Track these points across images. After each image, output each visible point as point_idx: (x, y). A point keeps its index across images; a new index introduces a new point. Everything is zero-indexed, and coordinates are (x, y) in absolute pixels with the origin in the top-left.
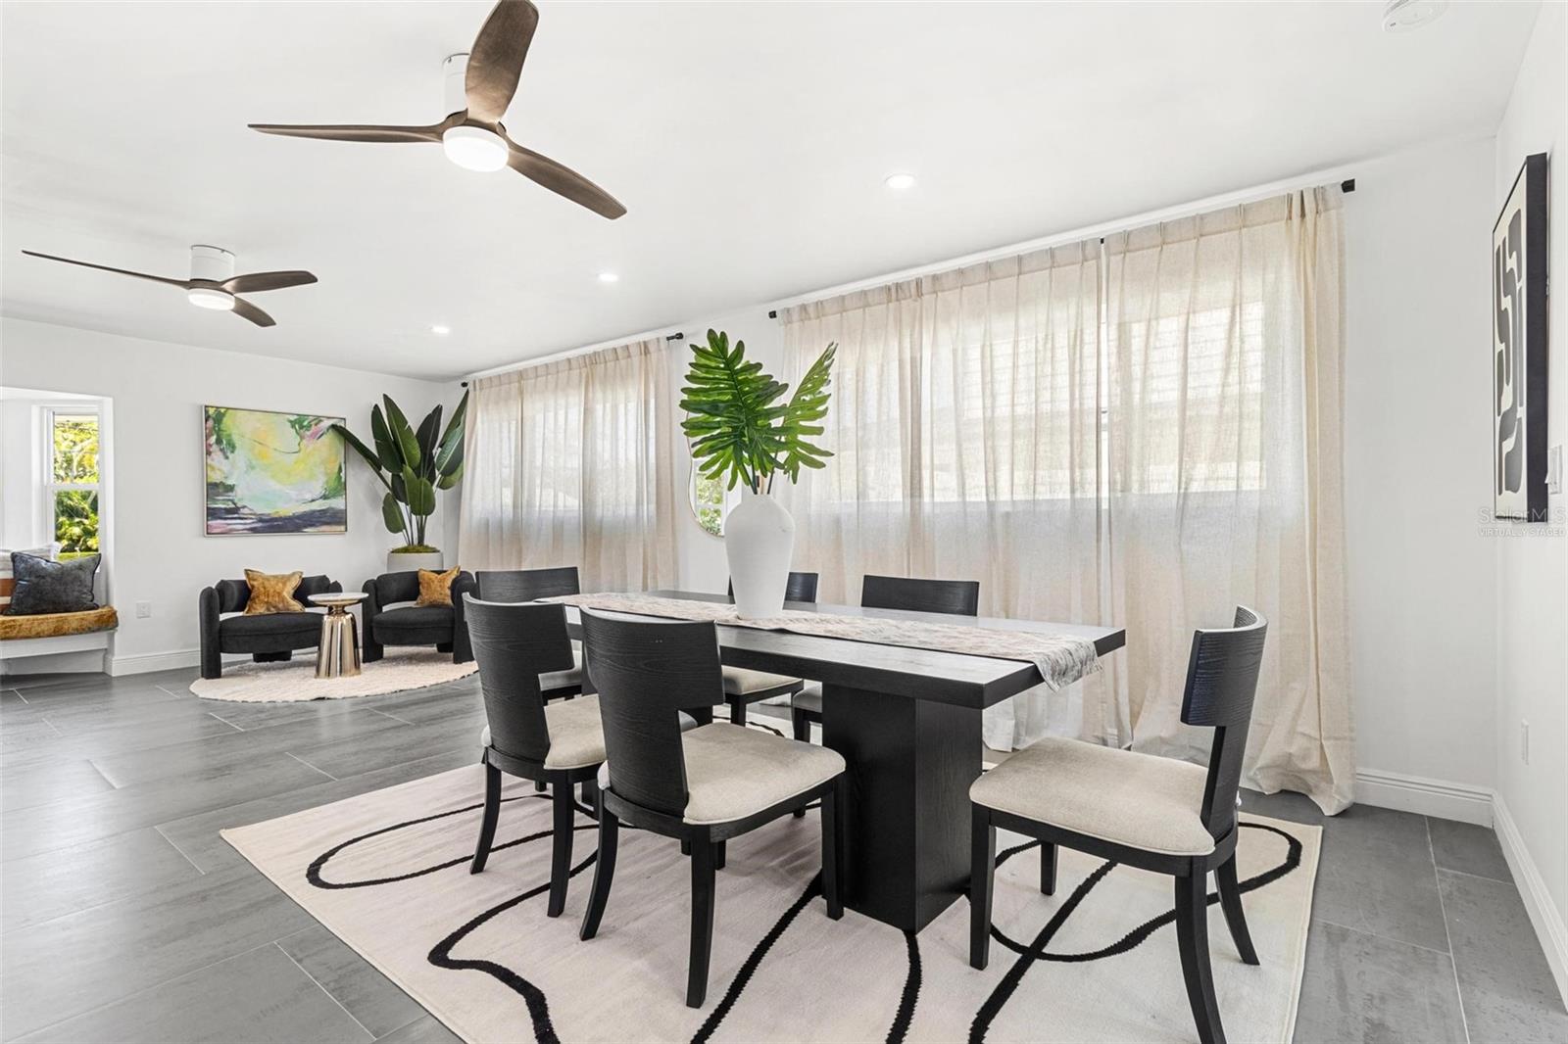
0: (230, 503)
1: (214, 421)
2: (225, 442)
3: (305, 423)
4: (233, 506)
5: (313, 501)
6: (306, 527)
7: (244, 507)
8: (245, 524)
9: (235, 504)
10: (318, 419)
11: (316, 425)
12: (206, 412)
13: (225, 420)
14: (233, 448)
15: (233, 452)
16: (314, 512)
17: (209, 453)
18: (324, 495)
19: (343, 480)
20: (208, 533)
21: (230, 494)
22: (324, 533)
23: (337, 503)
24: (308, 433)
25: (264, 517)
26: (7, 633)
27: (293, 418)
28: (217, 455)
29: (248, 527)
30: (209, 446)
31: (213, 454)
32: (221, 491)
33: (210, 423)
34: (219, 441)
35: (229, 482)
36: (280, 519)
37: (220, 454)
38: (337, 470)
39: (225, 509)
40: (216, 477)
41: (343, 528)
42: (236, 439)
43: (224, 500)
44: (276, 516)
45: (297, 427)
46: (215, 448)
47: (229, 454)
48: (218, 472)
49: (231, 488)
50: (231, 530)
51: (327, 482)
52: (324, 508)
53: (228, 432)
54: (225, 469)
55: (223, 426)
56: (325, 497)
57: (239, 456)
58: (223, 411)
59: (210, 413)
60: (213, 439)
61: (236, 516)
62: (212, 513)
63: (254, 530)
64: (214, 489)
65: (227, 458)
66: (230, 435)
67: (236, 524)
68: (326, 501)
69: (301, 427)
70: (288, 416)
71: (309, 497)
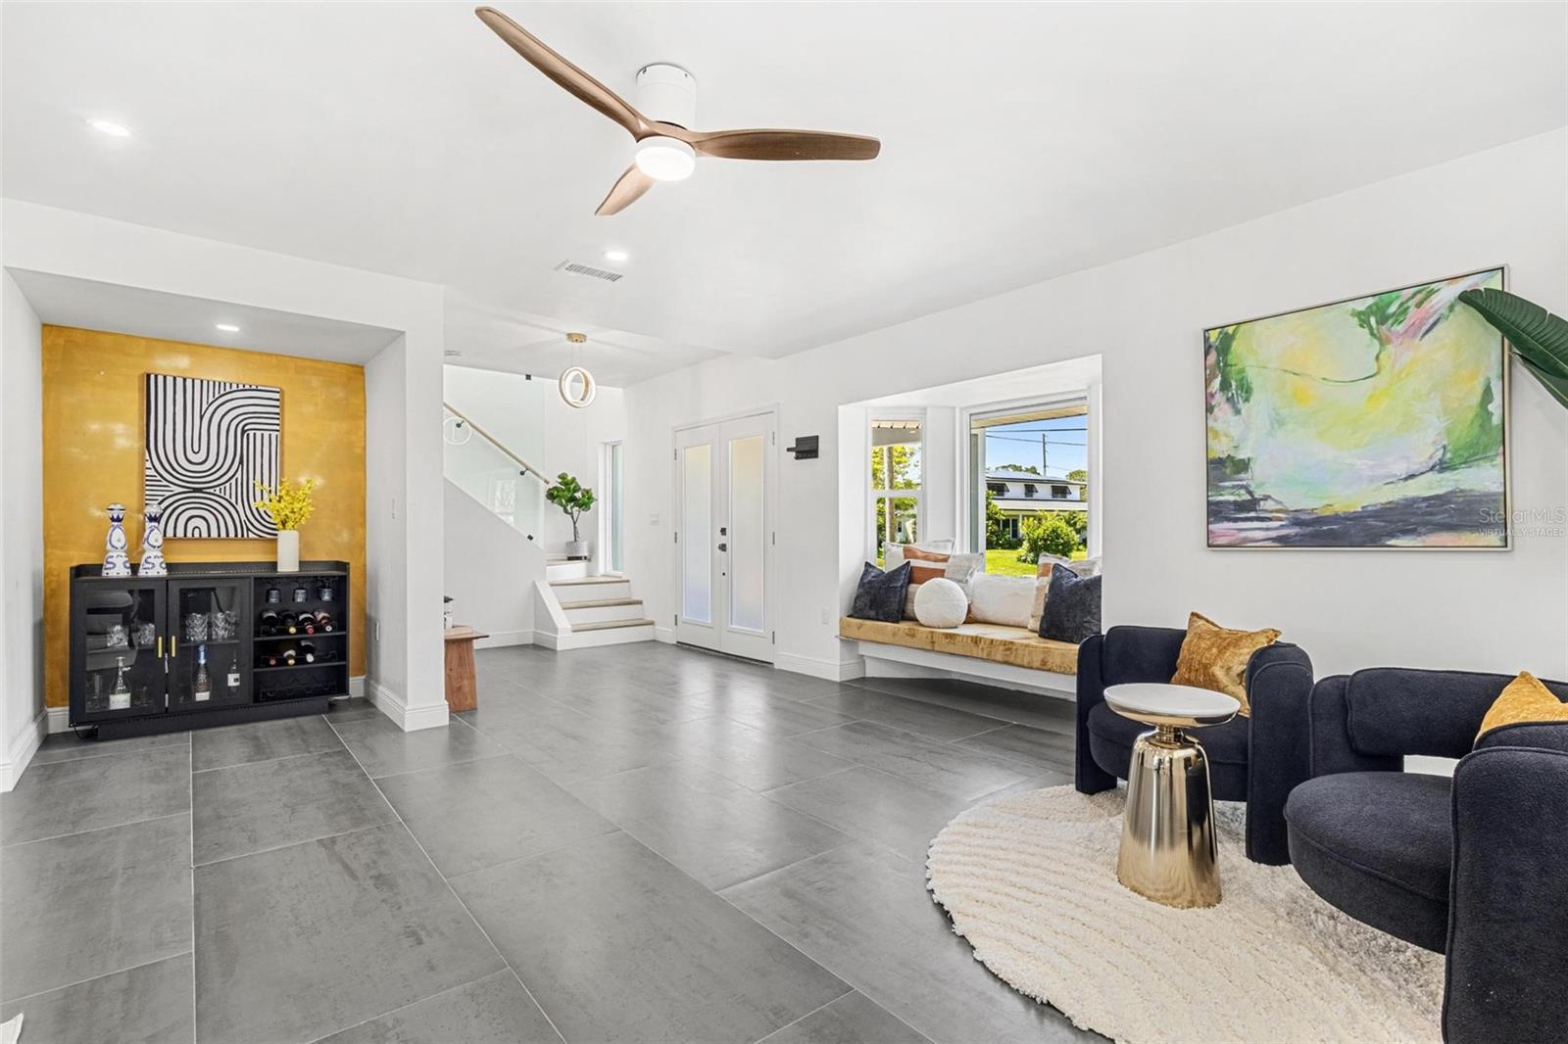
0: (1243, 491)
1: (1219, 347)
2: (1234, 384)
3: (1392, 309)
4: (1249, 498)
5: (1412, 476)
6: (1392, 535)
7: (1266, 498)
8: (1268, 529)
9: (1252, 495)
10: (1425, 290)
11: (1419, 305)
12: (1206, 339)
13: (1234, 344)
14: (1246, 390)
15: (1247, 400)
16: (1414, 500)
17: (1209, 409)
18: (1441, 462)
19: (1496, 420)
20: (1209, 546)
21: (1243, 475)
22: (1443, 549)
23: (1480, 479)
24: (1399, 328)
25: (1303, 517)
27: (1361, 306)
28: (1223, 410)
29: (1273, 534)
30: (1209, 396)
31: (1216, 410)
32: (1228, 471)
33: (1213, 357)
34: (1225, 386)
35: (1241, 455)
36: (1336, 518)
37: (1227, 407)
38: (1476, 398)
39: (1235, 503)
40: (1221, 450)
41: (1493, 538)
42: (1252, 375)
43: (1233, 487)
44: (1327, 513)
45: (1373, 320)
46: (1219, 398)
47: (1241, 405)
48: (1224, 439)
49: (1243, 466)
50: (1246, 540)
51: (1449, 432)
52: (1441, 491)
53: (1240, 366)
54: (1235, 432)
55: (1231, 358)
56: (1442, 466)
57: (1257, 407)
58: (1230, 330)
59: (1212, 340)
60: (1217, 383)
61: (1252, 514)
62: (1216, 512)
63: (1284, 541)
64: (1221, 468)
65: (1238, 412)
66: (1243, 371)
67: (1254, 530)
68: (1447, 475)
69: (1382, 321)
70: (1351, 305)
71: (1401, 469)
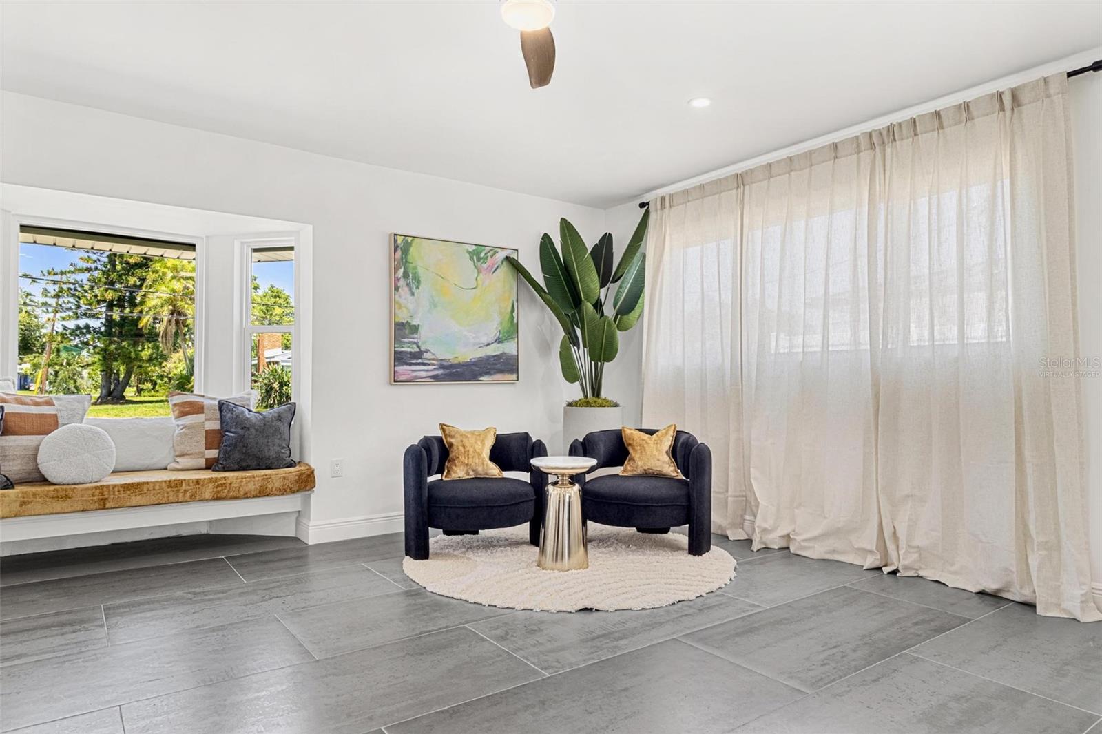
0: (415, 346)
1: (401, 248)
2: (411, 275)
3: (482, 255)
4: (418, 350)
5: (489, 344)
6: (481, 375)
7: (427, 351)
8: (428, 371)
9: (420, 349)
10: (494, 250)
11: (492, 256)
12: (395, 241)
13: (412, 249)
14: (418, 282)
15: (418, 287)
16: (489, 357)
17: (397, 289)
18: (499, 338)
19: (515, 321)
20: (395, 381)
21: (415, 336)
22: (498, 382)
23: (509, 348)
24: (485, 266)
25: (445, 364)
26: (219, 492)
27: (471, 248)
28: (404, 290)
29: (430, 374)
30: (397, 280)
31: (400, 289)
32: (407, 331)
33: (399, 253)
34: (406, 275)
35: (414, 323)
36: (459, 365)
37: (406, 289)
38: (509, 309)
39: (411, 353)
40: (403, 317)
41: (514, 377)
42: (421, 271)
43: (410, 343)
44: (456, 362)
45: (475, 258)
46: (402, 283)
47: (414, 289)
48: (404, 309)
49: (415, 329)
50: (416, 377)
51: (501, 323)
52: (498, 353)
53: (413, 265)
54: (411, 306)
55: (410, 258)
56: (499, 341)
57: (424, 291)
58: (410, 239)
59: (399, 242)
60: (401, 271)
61: (420, 361)
62: (399, 358)
63: (436, 378)
64: (402, 329)
65: (413, 294)
66: (415, 268)
67: (421, 371)
68: (500, 345)
69: (479, 260)
70: (467, 246)
71: (485, 340)
